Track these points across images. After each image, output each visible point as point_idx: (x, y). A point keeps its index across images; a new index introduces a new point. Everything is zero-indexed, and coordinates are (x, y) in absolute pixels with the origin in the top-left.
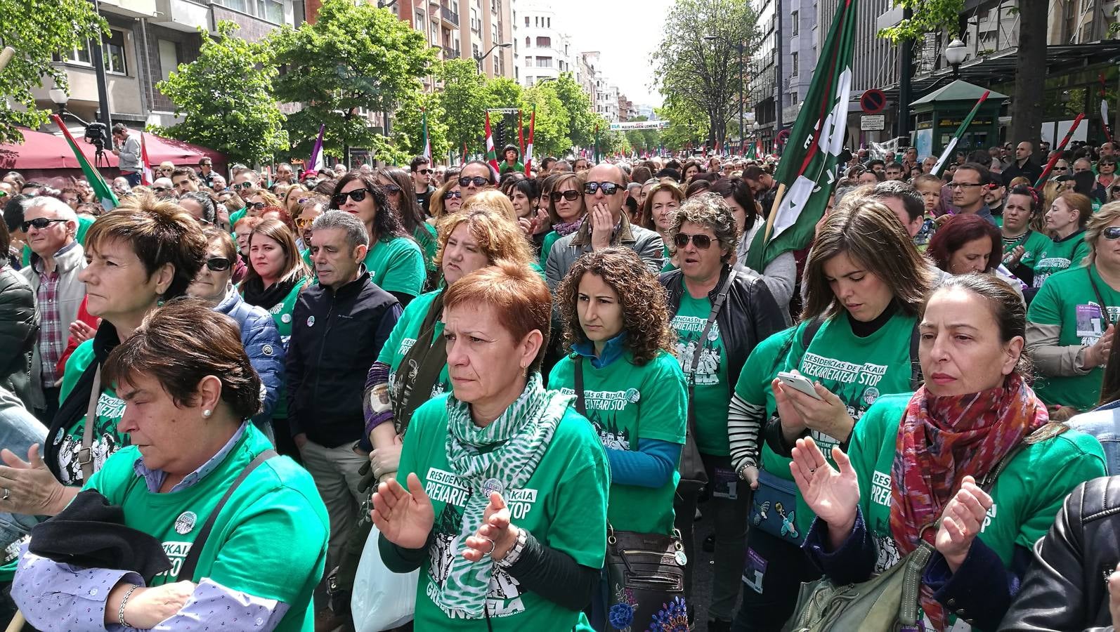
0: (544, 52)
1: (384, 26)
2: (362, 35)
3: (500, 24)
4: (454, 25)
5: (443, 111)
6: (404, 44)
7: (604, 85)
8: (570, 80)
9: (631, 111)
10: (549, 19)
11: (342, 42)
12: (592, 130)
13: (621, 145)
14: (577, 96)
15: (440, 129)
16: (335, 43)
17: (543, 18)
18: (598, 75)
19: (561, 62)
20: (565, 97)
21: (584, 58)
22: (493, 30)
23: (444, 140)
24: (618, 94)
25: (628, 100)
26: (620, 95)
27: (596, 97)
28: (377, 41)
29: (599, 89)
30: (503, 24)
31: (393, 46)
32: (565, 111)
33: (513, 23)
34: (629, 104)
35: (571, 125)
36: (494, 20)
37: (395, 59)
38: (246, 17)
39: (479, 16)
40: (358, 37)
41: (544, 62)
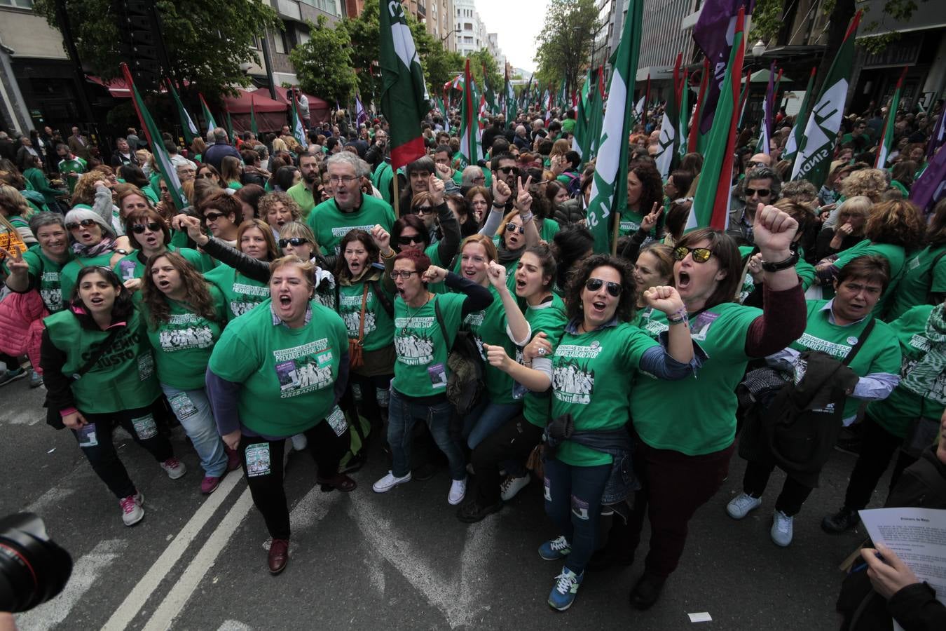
0: (468, 33)
3: (447, 14)
4: (424, 16)
10: (471, 11)
14: (491, 64)
17: (468, 11)
18: (496, 49)
19: (478, 40)
20: (484, 64)
22: (444, 17)
30: (449, 14)
34: (513, 68)
36: (444, 12)
39: (436, 9)
41: (468, 40)
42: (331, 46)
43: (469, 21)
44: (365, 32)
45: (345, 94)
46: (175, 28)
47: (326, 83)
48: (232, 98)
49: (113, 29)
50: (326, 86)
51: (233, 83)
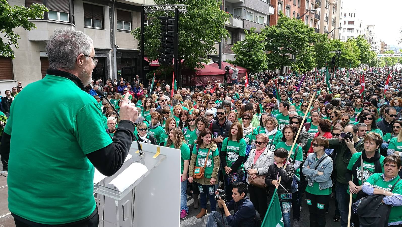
0: (351, 26)
1: (300, 26)
2: (293, 29)
3: (335, 18)
4: (318, 20)
5: (315, 53)
6: (306, 32)
7: (375, 38)
8: (362, 38)
9: (386, 48)
10: (354, 14)
11: (286, 32)
12: (370, 58)
13: (381, 63)
14: (365, 45)
15: (313, 59)
16: (284, 32)
17: (352, 14)
18: (373, 35)
19: (358, 30)
20: (359, 45)
21: (368, 28)
22: (333, 20)
23: (314, 63)
24: (381, 41)
25: (385, 44)
26: (382, 42)
27: (371, 43)
28: (298, 32)
29: (373, 40)
30: (337, 18)
31: (303, 33)
32: (359, 50)
33: (340, 17)
34: (386, 45)
35: (361, 56)
36: (333, 16)
37: (304, 38)
38: (253, 23)
39: (328, 16)
40: (291, 30)
41: (350, 30)
42: (255, 42)
43: (351, 19)
44: (276, 33)
45: (259, 66)
46: (183, 41)
47: (249, 60)
48: (200, 69)
49: (160, 42)
50: (249, 61)
51: (202, 62)
